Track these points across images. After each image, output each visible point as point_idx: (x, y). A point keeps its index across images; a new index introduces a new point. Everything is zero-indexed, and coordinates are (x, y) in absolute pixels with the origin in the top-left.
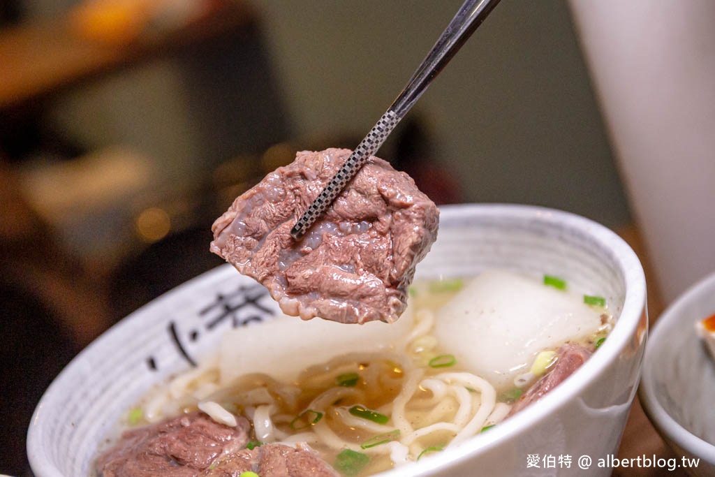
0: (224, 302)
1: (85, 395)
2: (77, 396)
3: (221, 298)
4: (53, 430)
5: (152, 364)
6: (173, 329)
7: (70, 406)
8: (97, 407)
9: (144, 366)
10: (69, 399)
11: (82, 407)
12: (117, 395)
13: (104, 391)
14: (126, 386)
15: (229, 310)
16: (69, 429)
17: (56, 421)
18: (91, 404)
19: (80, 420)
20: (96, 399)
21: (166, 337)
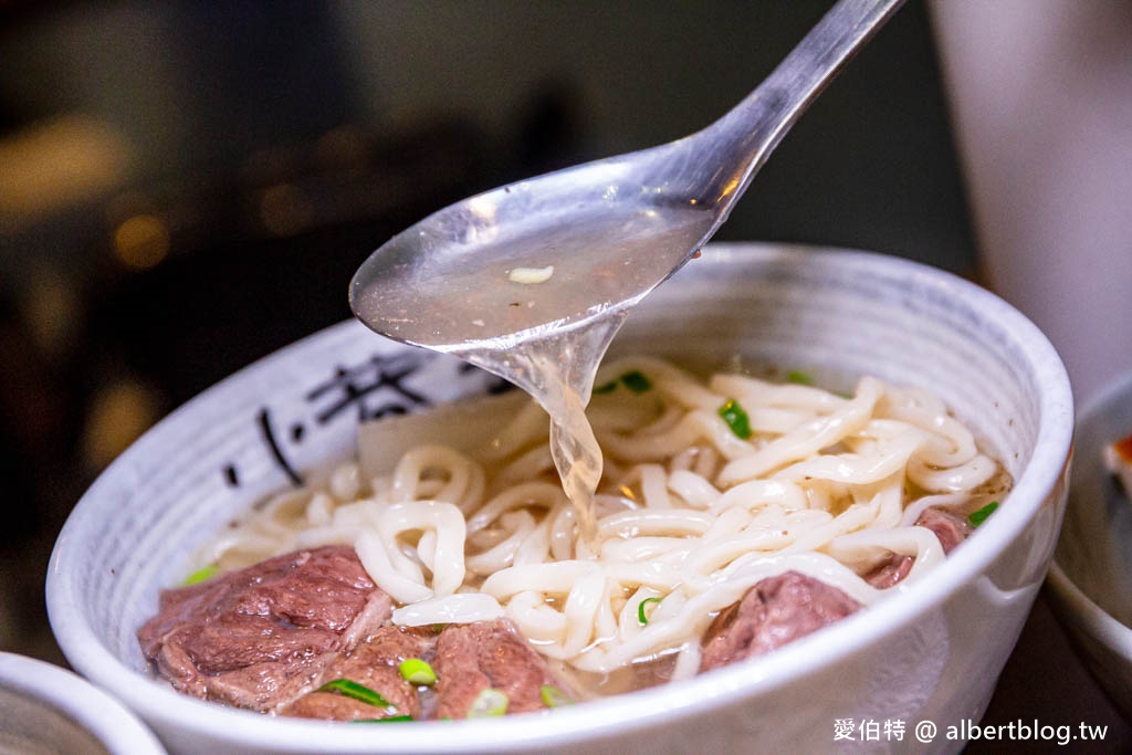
0: (346, 380)
1: (129, 525)
2: (118, 524)
3: (342, 373)
4: (86, 582)
5: (232, 476)
6: (264, 420)
7: (108, 542)
8: (147, 543)
9: (219, 479)
10: (106, 530)
11: (125, 543)
12: (176, 525)
13: (158, 517)
14: (191, 511)
15: (354, 394)
16: (108, 580)
17: (90, 567)
18: (139, 539)
19: (122, 565)
20: (146, 530)
21: (254, 432)
